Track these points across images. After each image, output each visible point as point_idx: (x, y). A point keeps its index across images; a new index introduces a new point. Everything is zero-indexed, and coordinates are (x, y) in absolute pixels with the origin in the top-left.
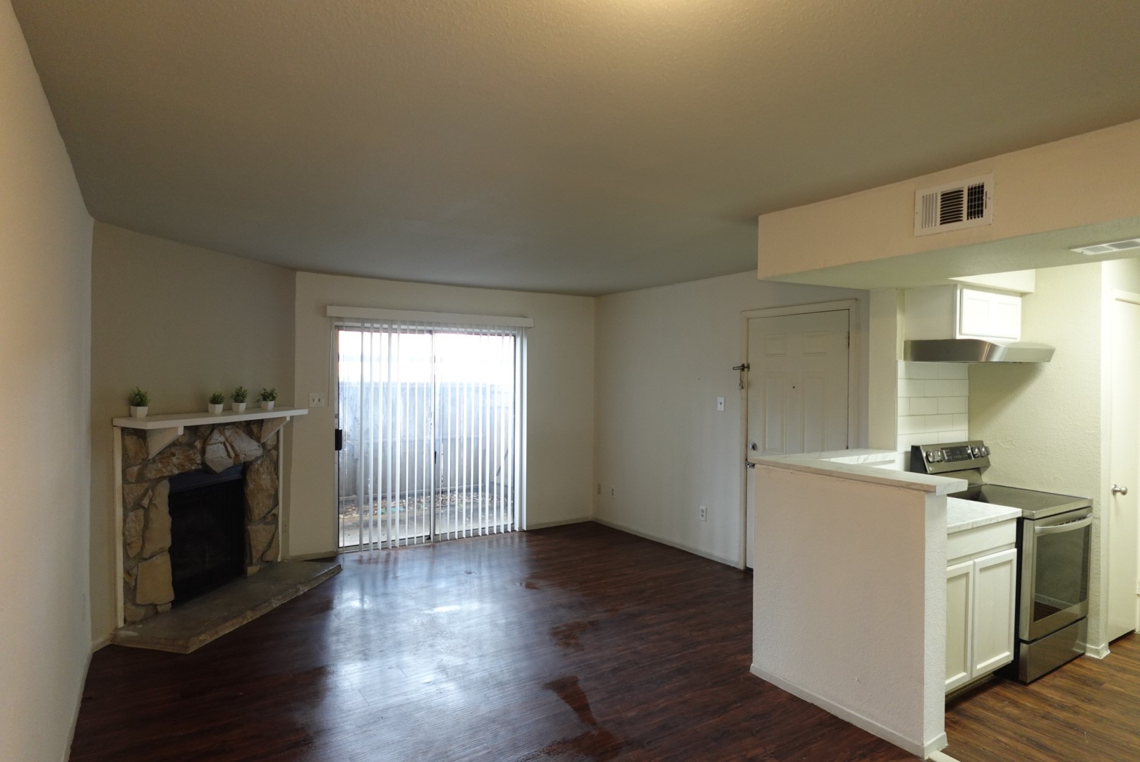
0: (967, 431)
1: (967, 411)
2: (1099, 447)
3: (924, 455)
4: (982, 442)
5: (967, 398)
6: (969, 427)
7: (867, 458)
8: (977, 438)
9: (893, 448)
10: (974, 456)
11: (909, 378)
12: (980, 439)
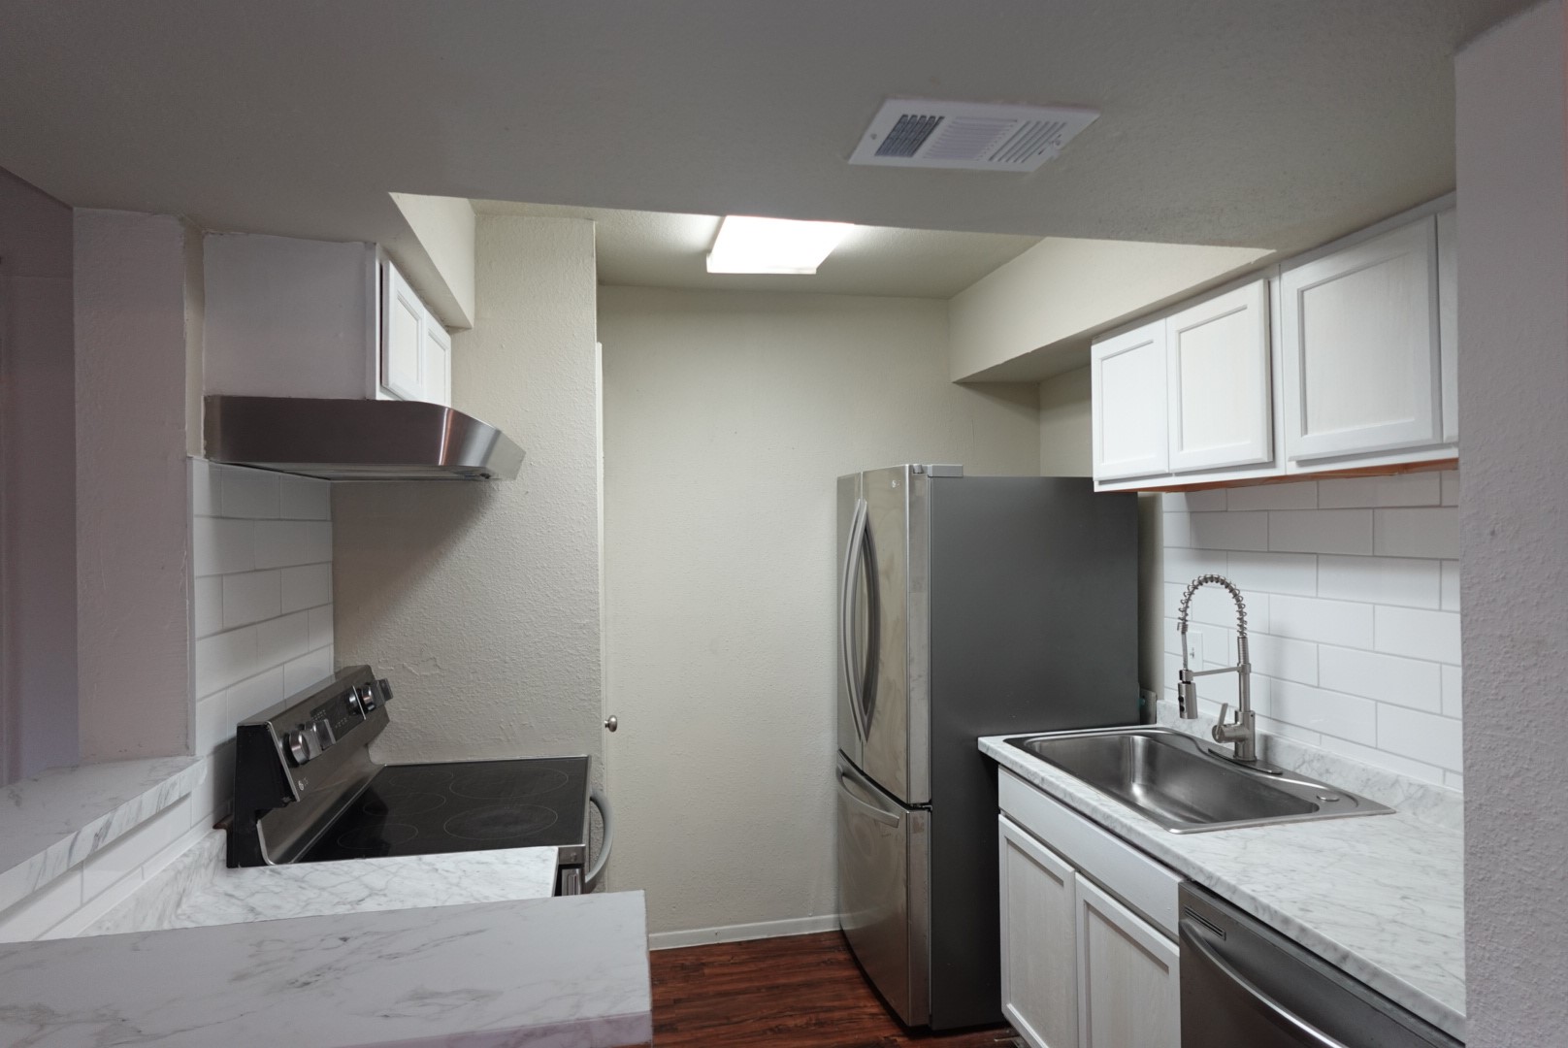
0: (332, 647)
1: (331, 600)
2: (598, 650)
3: (280, 745)
4: (367, 669)
5: (330, 566)
6: (335, 638)
7: (108, 825)
8: (357, 660)
9: (187, 749)
10: (365, 706)
11: (218, 517)
12: (360, 663)
